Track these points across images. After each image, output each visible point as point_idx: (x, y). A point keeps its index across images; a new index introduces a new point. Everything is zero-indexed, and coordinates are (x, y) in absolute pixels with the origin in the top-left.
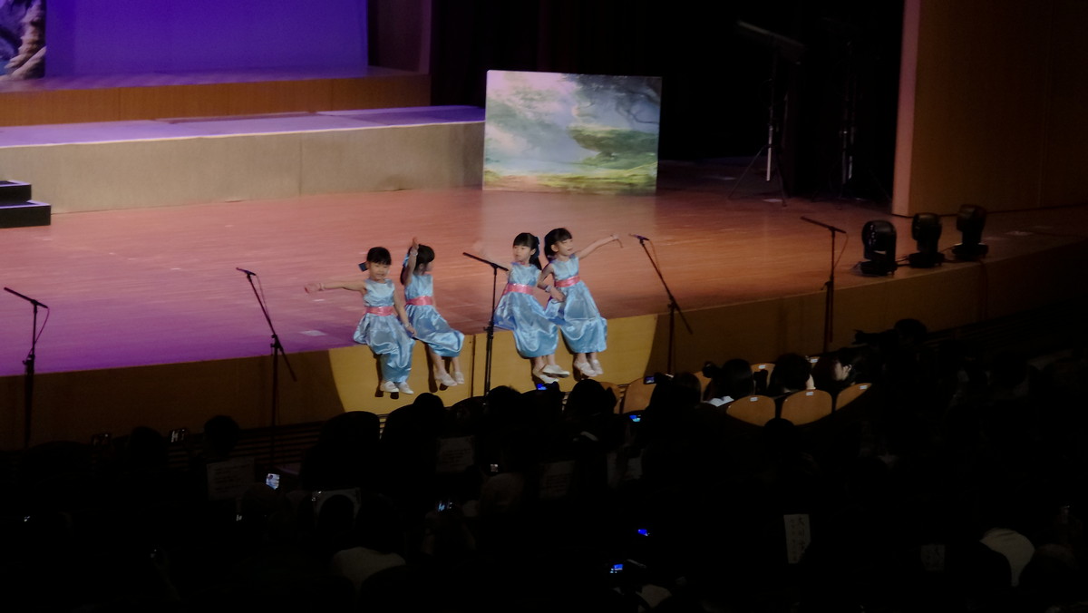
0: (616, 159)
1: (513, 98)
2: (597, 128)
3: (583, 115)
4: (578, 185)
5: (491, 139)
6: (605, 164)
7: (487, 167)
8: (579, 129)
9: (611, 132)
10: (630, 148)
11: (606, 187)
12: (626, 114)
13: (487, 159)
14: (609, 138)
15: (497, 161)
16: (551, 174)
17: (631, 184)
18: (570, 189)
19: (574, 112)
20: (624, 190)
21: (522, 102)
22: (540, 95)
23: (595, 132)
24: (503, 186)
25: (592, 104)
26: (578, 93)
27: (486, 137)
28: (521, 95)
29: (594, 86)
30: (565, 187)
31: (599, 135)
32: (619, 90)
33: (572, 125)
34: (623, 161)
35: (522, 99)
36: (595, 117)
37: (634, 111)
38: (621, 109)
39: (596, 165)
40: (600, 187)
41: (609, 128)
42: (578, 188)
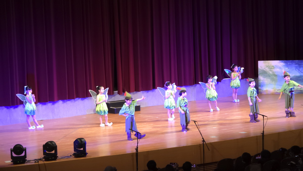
1: (266, 68)
5: (260, 80)
9: (294, 76)
12: (298, 71)
15: (262, 86)
16: (278, 89)
17: (301, 90)
20: (299, 92)
21: (268, 69)
22: (273, 67)
24: (264, 93)
25: (288, 68)
26: (284, 66)
29: (289, 63)
32: (296, 64)
35: (269, 68)
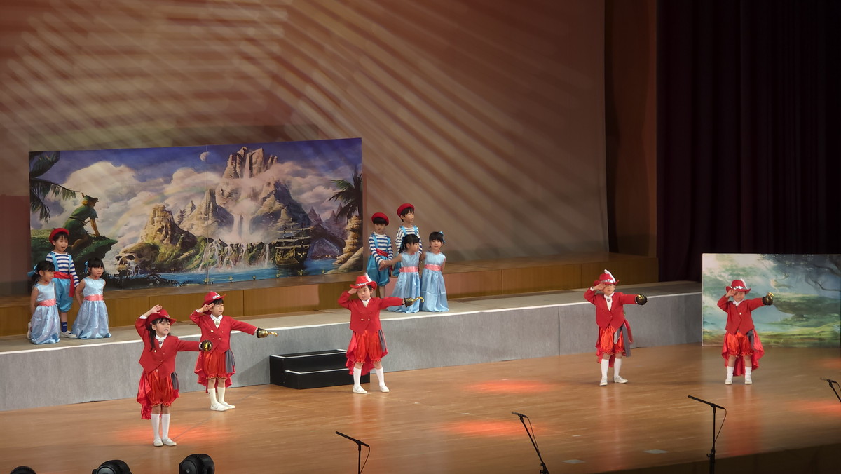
0: (807, 319)
1: (723, 274)
2: (791, 295)
3: (780, 286)
4: (778, 341)
5: (707, 307)
6: (799, 324)
7: (706, 328)
9: (803, 298)
10: (818, 310)
11: (799, 341)
12: (814, 284)
13: (705, 322)
14: (800, 303)
17: (820, 339)
19: (772, 284)
20: (816, 344)
21: (730, 277)
23: (789, 299)
25: (786, 277)
26: (774, 269)
27: (703, 305)
28: (730, 272)
29: (787, 263)
31: (793, 301)
32: (807, 266)
34: (813, 321)
36: (789, 287)
37: (820, 283)
38: (810, 281)
39: (791, 325)
40: (795, 342)
41: (800, 296)
42: (778, 343)
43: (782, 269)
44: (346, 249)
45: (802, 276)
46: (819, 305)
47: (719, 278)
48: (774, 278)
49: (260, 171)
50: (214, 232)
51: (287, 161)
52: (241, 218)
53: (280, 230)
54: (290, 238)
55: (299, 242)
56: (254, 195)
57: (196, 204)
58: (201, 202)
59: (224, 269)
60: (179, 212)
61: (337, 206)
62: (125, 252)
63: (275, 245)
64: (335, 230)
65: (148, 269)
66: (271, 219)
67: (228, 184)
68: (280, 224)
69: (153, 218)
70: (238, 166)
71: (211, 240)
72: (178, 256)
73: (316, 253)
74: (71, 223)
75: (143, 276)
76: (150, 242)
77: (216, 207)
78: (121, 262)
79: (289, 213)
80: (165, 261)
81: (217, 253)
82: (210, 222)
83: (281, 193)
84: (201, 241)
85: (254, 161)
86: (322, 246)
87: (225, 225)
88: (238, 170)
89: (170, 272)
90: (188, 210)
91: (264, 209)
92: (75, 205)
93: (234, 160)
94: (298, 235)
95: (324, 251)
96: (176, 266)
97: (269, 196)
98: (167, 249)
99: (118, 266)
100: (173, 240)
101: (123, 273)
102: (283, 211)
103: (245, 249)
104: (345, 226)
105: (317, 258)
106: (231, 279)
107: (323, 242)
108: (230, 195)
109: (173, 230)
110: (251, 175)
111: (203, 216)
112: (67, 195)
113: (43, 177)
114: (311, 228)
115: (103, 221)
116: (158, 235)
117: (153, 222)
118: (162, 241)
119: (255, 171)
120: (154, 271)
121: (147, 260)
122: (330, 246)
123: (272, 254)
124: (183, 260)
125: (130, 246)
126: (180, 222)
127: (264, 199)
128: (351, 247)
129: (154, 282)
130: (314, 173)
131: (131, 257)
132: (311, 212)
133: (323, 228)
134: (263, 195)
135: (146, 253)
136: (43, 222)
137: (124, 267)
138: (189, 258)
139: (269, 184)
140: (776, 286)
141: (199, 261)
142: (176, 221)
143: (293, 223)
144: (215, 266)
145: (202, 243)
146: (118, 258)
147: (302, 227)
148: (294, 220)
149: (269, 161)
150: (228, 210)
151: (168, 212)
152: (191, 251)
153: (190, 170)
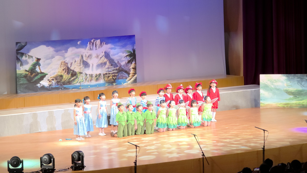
0: (298, 97)
2: (292, 89)
3: (288, 86)
5: (262, 94)
6: (295, 99)
7: (261, 102)
8: (287, 90)
9: (296, 90)
10: (302, 94)
12: (300, 85)
13: (261, 99)
14: (296, 92)
15: (264, 100)
16: (280, 103)
17: (303, 105)
18: (286, 107)
19: (285, 85)
20: (301, 107)
21: (270, 83)
22: (275, 81)
23: (291, 91)
24: (266, 107)
25: (290, 82)
26: (286, 80)
27: (260, 93)
28: (270, 81)
29: (291, 77)
30: (284, 106)
31: (293, 91)
32: (298, 78)
33: (285, 89)
34: (300, 98)
36: (291, 86)
37: (303, 84)
38: (299, 84)
39: (292, 100)
40: (294, 106)
41: (296, 89)
42: (288, 106)
43: (289, 80)
44: (130, 75)
45: (296, 82)
46: (302, 92)
47: (266, 83)
48: (286, 83)
49: (99, 48)
50: (83, 70)
51: (109, 44)
52: (93, 65)
53: (107, 69)
54: (110, 72)
55: (114, 73)
56: (97, 57)
57: (76, 60)
58: (78, 59)
59: (86, 83)
60: (70, 63)
61: (127, 60)
62: (51, 78)
63: (105, 74)
64: (126, 68)
65: (59, 84)
66: (103, 65)
67: (88, 53)
68: (107, 66)
69: (61, 66)
70: (91, 46)
71: (82, 73)
72: (70, 79)
73: (120, 77)
74: (31, 68)
75: (58, 86)
76: (60, 74)
77: (83, 61)
78: (50, 81)
79: (110, 62)
80: (65, 81)
81: (84, 77)
82: (81, 66)
83: (107, 55)
84: (78, 73)
85: (97, 44)
86: (122, 74)
87: (87, 67)
88: (91, 47)
89: (67, 84)
90: (73, 62)
91: (101, 61)
92: (33, 61)
93: (90, 44)
94: (113, 71)
95: (123, 76)
96: (69, 82)
97: (102, 56)
98: (66, 77)
99: (48, 83)
100: (68, 73)
101: (50, 85)
102: (108, 62)
103: (94, 76)
104: (130, 67)
105: (120, 79)
106: (89, 87)
107: (122, 73)
108: (89, 57)
109: (68, 70)
110: (96, 49)
111: (79, 64)
112: (30, 57)
113: (21, 51)
114: (118, 68)
115: (43, 67)
116: (63, 72)
117: (61, 67)
118: (64, 74)
119: (97, 48)
120: (61, 84)
121: (59, 81)
122: (125, 74)
123: (104, 78)
124: (72, 80)
125: (52, 76)
126: (71, 67)
127: (101, 58)
128: (132, 74)
129: (61, 88)
130: (119, 48)
131: (53, 80)
132: (117, 62)
133: (122, 68)
134: (101, 56)
135: (59, 78)
136: (21, 67)
137: (50, 83)
138: (74, 80)
139: (103, 52)
140: (286, 86)
141: (77, 81)
142: (69, 66)
143: (111, 66)
144: (83, 82)
145: (79, 74)
146: (48, 80)
147: (115, 68)
148: (112, 65)
149: (102, 44)
150: (88, 62)
151: (66, 63)
152: (75, 77)
153: (74, 48)
